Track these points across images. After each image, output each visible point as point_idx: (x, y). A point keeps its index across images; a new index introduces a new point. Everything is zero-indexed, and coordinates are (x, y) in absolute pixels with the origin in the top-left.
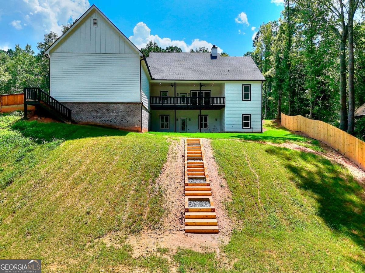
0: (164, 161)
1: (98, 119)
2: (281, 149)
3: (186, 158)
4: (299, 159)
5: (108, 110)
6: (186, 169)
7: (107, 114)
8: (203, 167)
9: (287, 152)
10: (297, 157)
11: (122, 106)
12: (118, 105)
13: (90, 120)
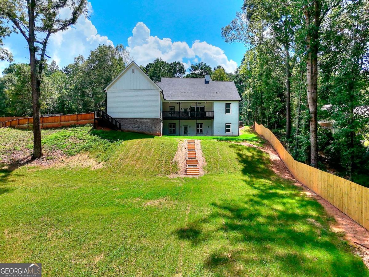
0: (177, 151)
1: (135, 128)
2: (238, 145)
3: (187, 149)
4: (245, 150)
5: (141, 123)
6: (187, 154)
7: (141, 126)
8: (195, 153)
9: (240, 147)
10: (245, 149)
11: (149, 121)
12: (147, 120)
13: (131, 129)
